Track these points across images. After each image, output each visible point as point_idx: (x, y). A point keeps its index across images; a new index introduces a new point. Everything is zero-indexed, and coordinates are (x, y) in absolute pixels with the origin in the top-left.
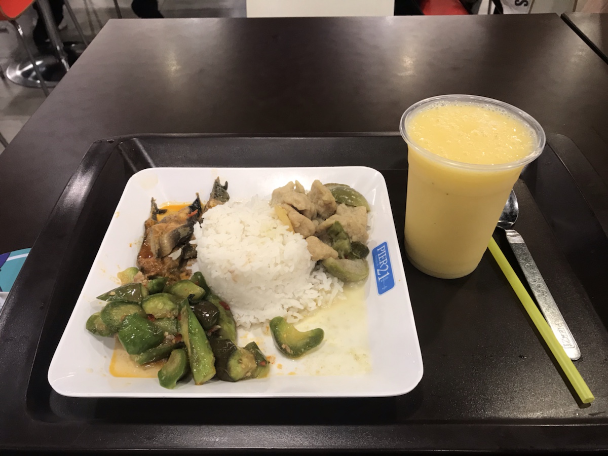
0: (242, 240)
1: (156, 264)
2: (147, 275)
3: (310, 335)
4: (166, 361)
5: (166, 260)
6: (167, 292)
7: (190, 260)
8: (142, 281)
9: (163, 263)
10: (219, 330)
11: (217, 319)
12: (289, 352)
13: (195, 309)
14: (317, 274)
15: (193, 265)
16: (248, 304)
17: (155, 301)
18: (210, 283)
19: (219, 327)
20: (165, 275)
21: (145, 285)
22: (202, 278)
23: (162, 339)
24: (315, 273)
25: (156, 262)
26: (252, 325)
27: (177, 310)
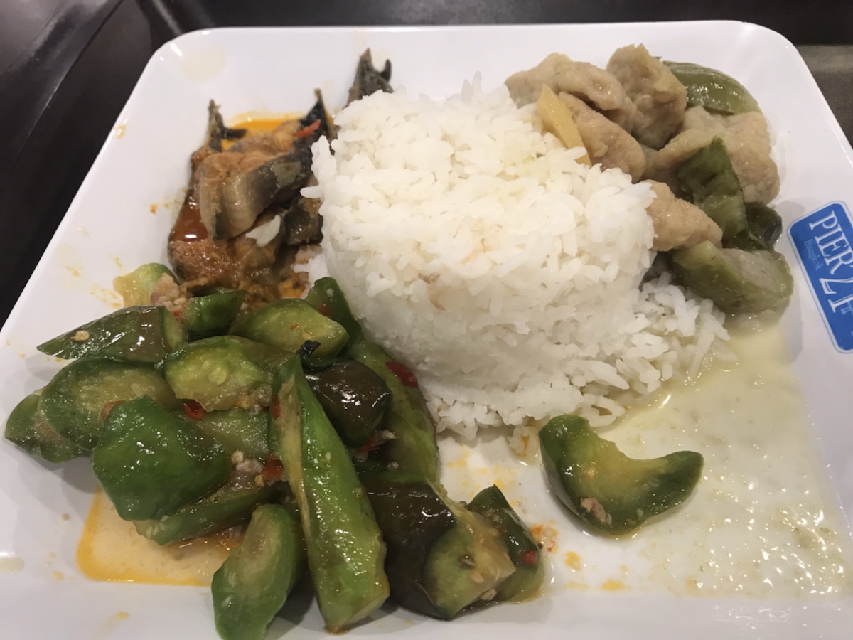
0: (451, 187)
1: (214, 255)
2: (186, 285)
3: (663, 471)
4: (238, 535)
5: (241, 246)
6: (243, 333)
7: (305, 249)
8: (173, 300)
9: (234, 254)
10: (389, 443)
11: (386, 415)
12: (603, 520)
13: (321, 383)
14: (656, 291)
15: (310, 260)
16: (471, 373)
17: (202, 363)
18: (362, 309)
19: (391, 436)
20: (238, 284)
21: (176, 314)
22: (339, 295)
23: (224, 473)
24: (649, 287)
25: (216, 251)
26: (482, 430)
27: (269, 388)
